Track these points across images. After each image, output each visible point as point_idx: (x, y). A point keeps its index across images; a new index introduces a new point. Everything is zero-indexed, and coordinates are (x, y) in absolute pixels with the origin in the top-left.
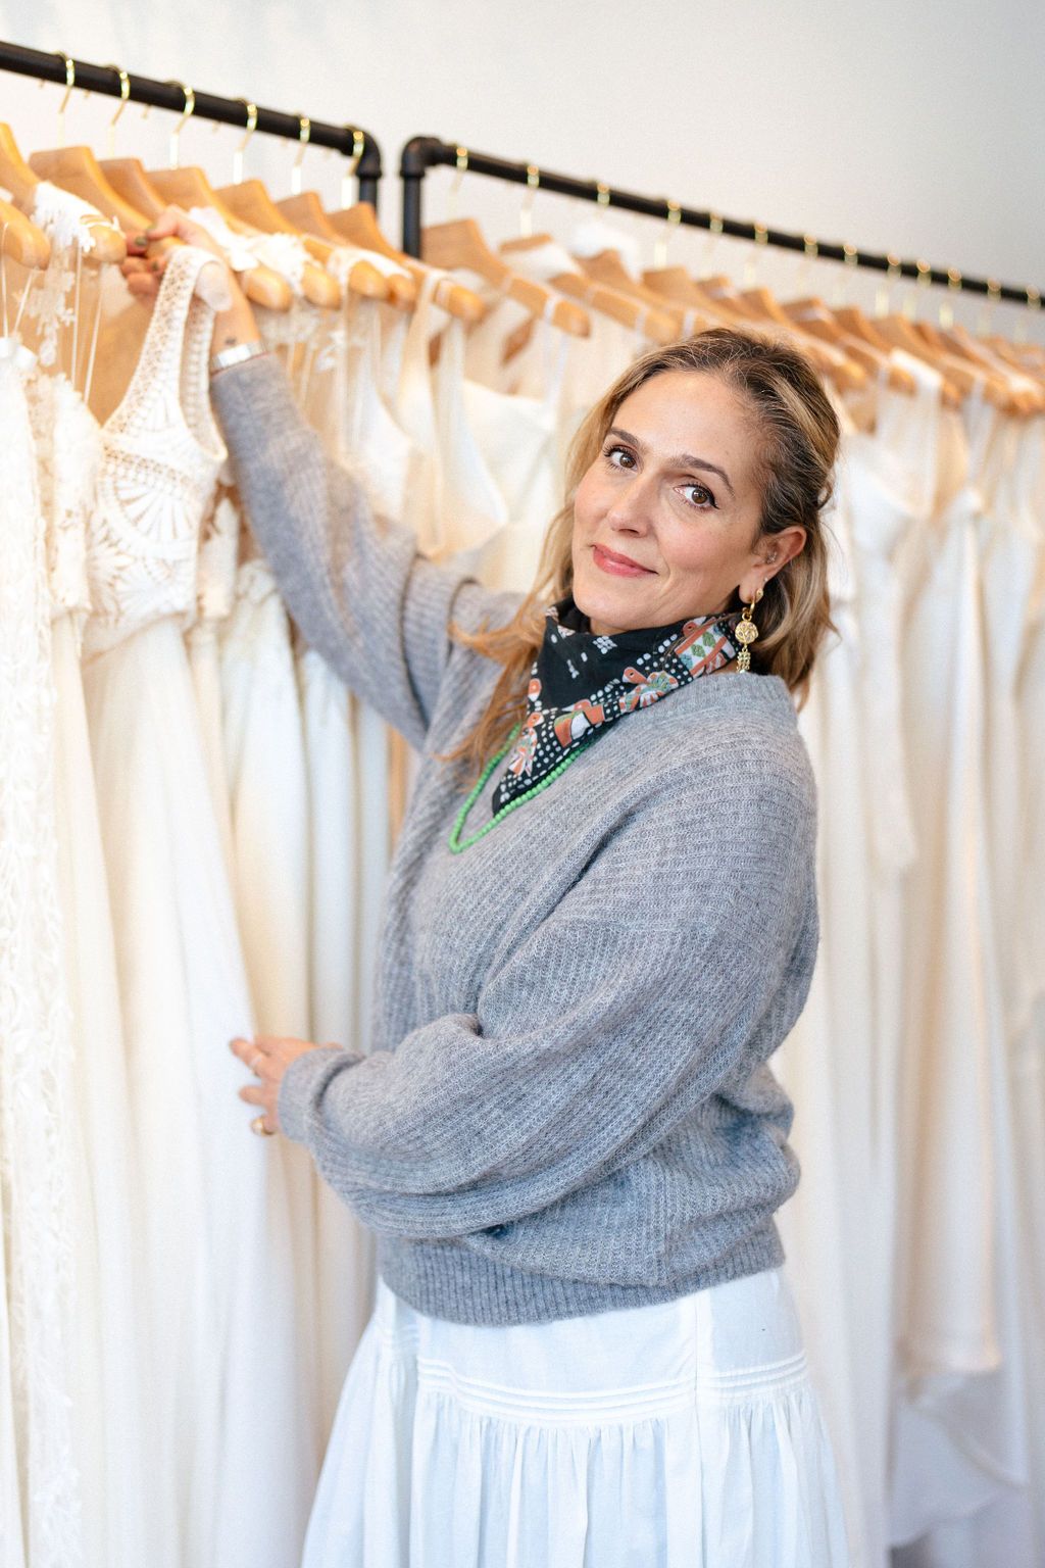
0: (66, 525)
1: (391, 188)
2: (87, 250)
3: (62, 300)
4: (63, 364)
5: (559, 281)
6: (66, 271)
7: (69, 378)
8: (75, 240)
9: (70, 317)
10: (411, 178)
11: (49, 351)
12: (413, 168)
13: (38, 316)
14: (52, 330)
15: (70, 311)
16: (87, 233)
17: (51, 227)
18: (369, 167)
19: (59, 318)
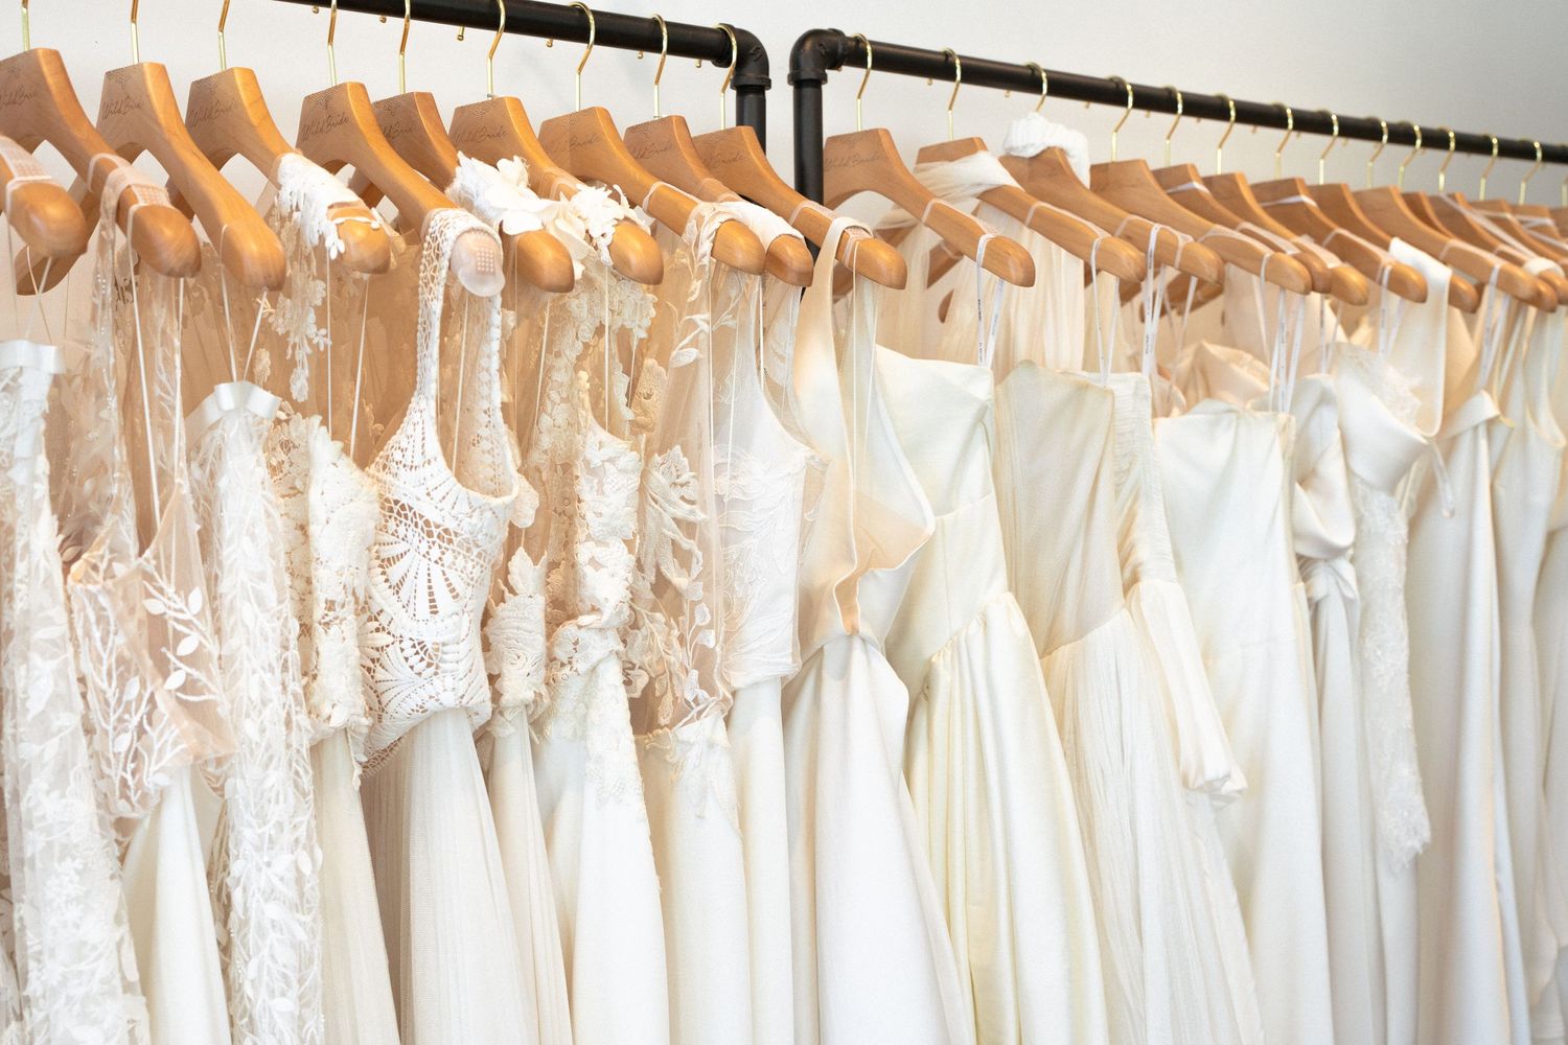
0: (327, 619)
1: (780, 101)
2: (333, 255)
3: (312, 317)
4: (317, 405)
5: (991, 197)
6: (314, 279)
7: (324, 422)
8: (322, 238)
9: (323, 339)
10: (807, 86)
11: (300, 386)
12: (808, 73)
13: (287, 334)
14: (302, 354)
15: (323, 331)
16: (333, 228)
17: (296, 215)
18: (751, 77)
19: (310, 341)
